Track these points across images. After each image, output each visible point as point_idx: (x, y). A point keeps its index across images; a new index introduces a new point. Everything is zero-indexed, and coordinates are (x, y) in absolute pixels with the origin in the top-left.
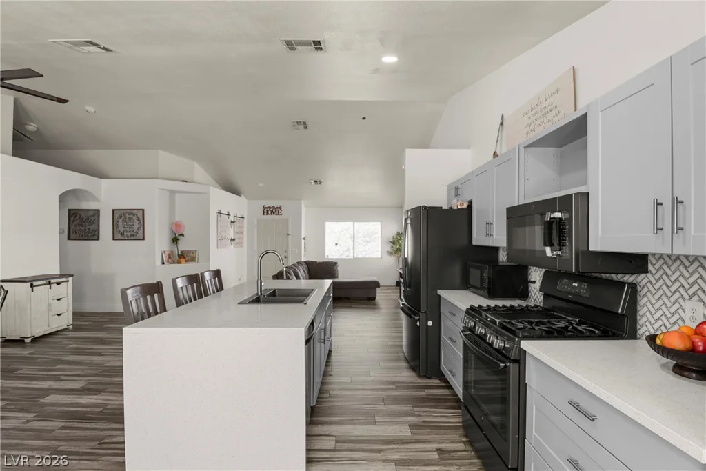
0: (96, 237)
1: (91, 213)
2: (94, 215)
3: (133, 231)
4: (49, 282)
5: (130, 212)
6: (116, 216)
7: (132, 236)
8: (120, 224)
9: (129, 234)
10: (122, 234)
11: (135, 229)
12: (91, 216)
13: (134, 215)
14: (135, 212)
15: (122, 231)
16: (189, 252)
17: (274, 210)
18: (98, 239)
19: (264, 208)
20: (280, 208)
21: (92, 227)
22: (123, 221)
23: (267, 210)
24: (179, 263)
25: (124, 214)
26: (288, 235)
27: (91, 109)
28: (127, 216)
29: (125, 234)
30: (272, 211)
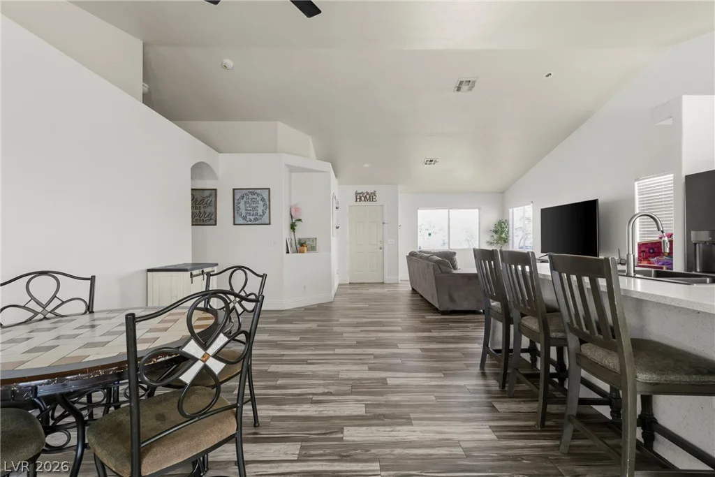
0: (213, 222)
1: (207, 193)
2: (210, 196)
3: (257, 214)
4: (203, 271)
5: (252, 191)
6: (237, 197)
7: (256, 219)
8: (242, 205)
9: (252, 218)
10: (244, 218)
11: (260, 212)
12: (207, 197)
13: (258, 195)
14: (258, 191)
15: (244, 214)
16: (309, 239)
17: (368, 196)
18: (215, 224)
19: (357, 194)
20: (374, 193)
21: (208, 210)
22: (245, 202)
23: (360, 197)
24: (302, 252)
25: (246, 194)
26: (384, 223)
27: (229, 63)
28: (251, 196)
29: (248, 217)
30: (365, 197)
